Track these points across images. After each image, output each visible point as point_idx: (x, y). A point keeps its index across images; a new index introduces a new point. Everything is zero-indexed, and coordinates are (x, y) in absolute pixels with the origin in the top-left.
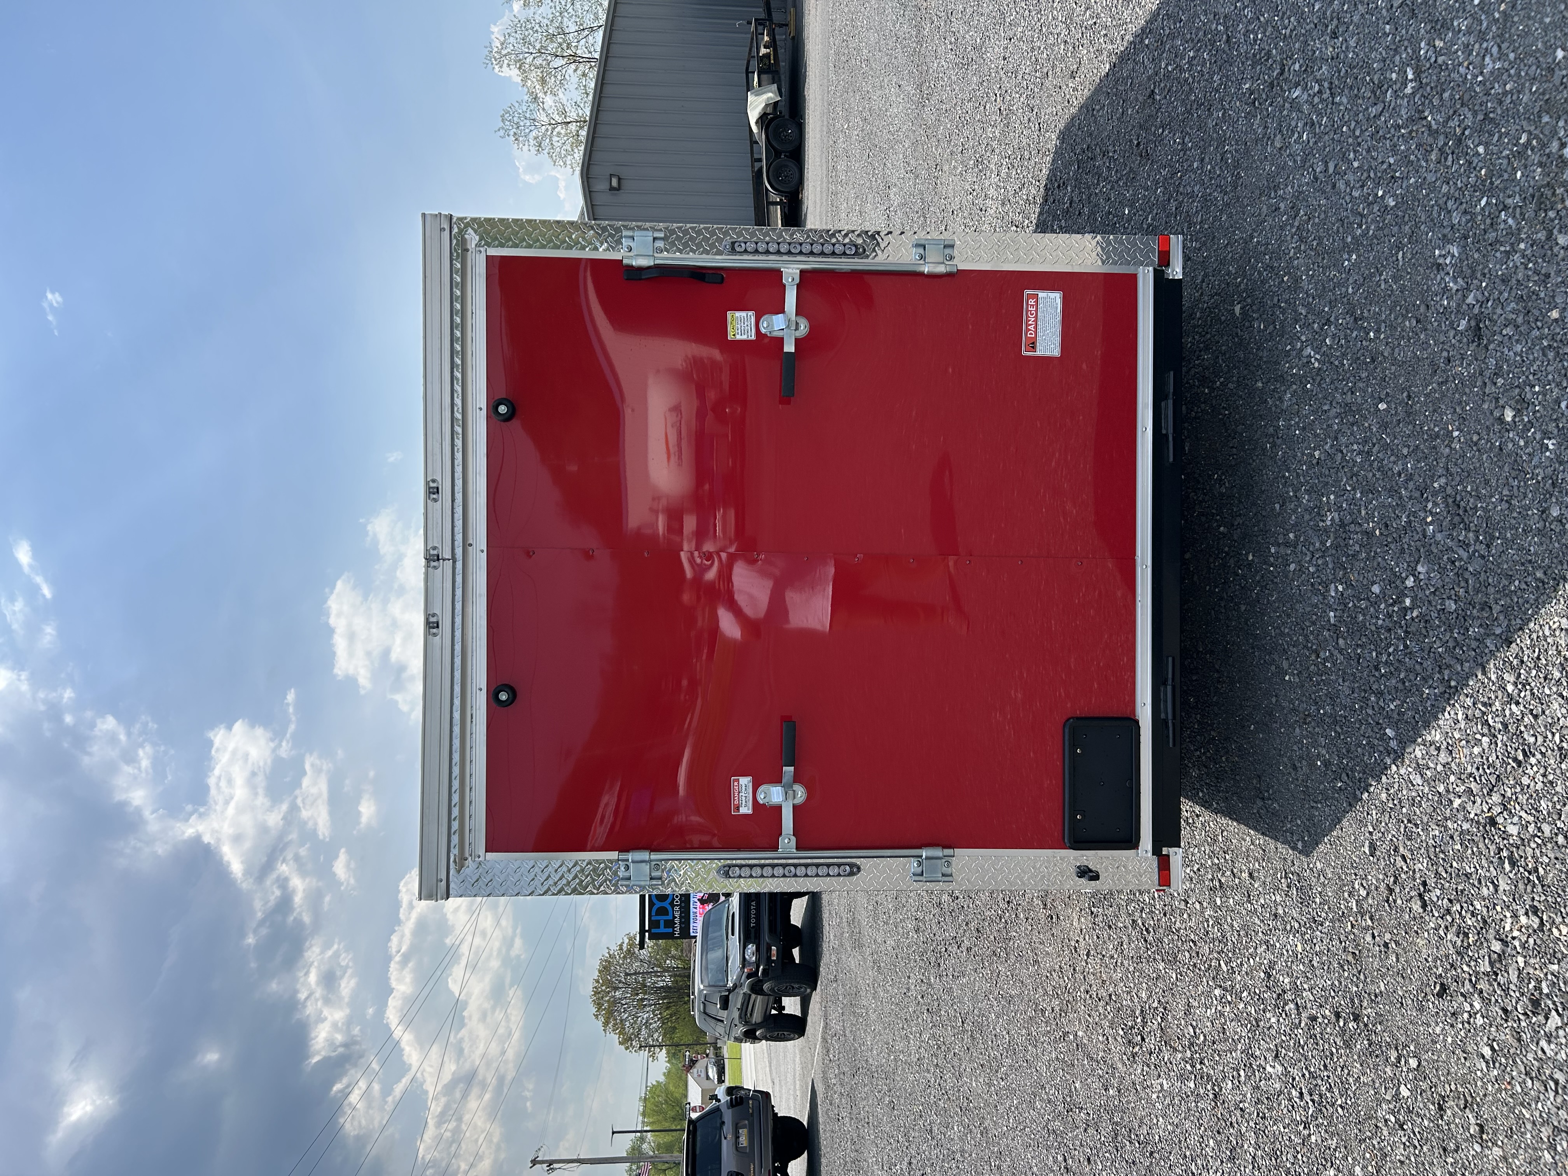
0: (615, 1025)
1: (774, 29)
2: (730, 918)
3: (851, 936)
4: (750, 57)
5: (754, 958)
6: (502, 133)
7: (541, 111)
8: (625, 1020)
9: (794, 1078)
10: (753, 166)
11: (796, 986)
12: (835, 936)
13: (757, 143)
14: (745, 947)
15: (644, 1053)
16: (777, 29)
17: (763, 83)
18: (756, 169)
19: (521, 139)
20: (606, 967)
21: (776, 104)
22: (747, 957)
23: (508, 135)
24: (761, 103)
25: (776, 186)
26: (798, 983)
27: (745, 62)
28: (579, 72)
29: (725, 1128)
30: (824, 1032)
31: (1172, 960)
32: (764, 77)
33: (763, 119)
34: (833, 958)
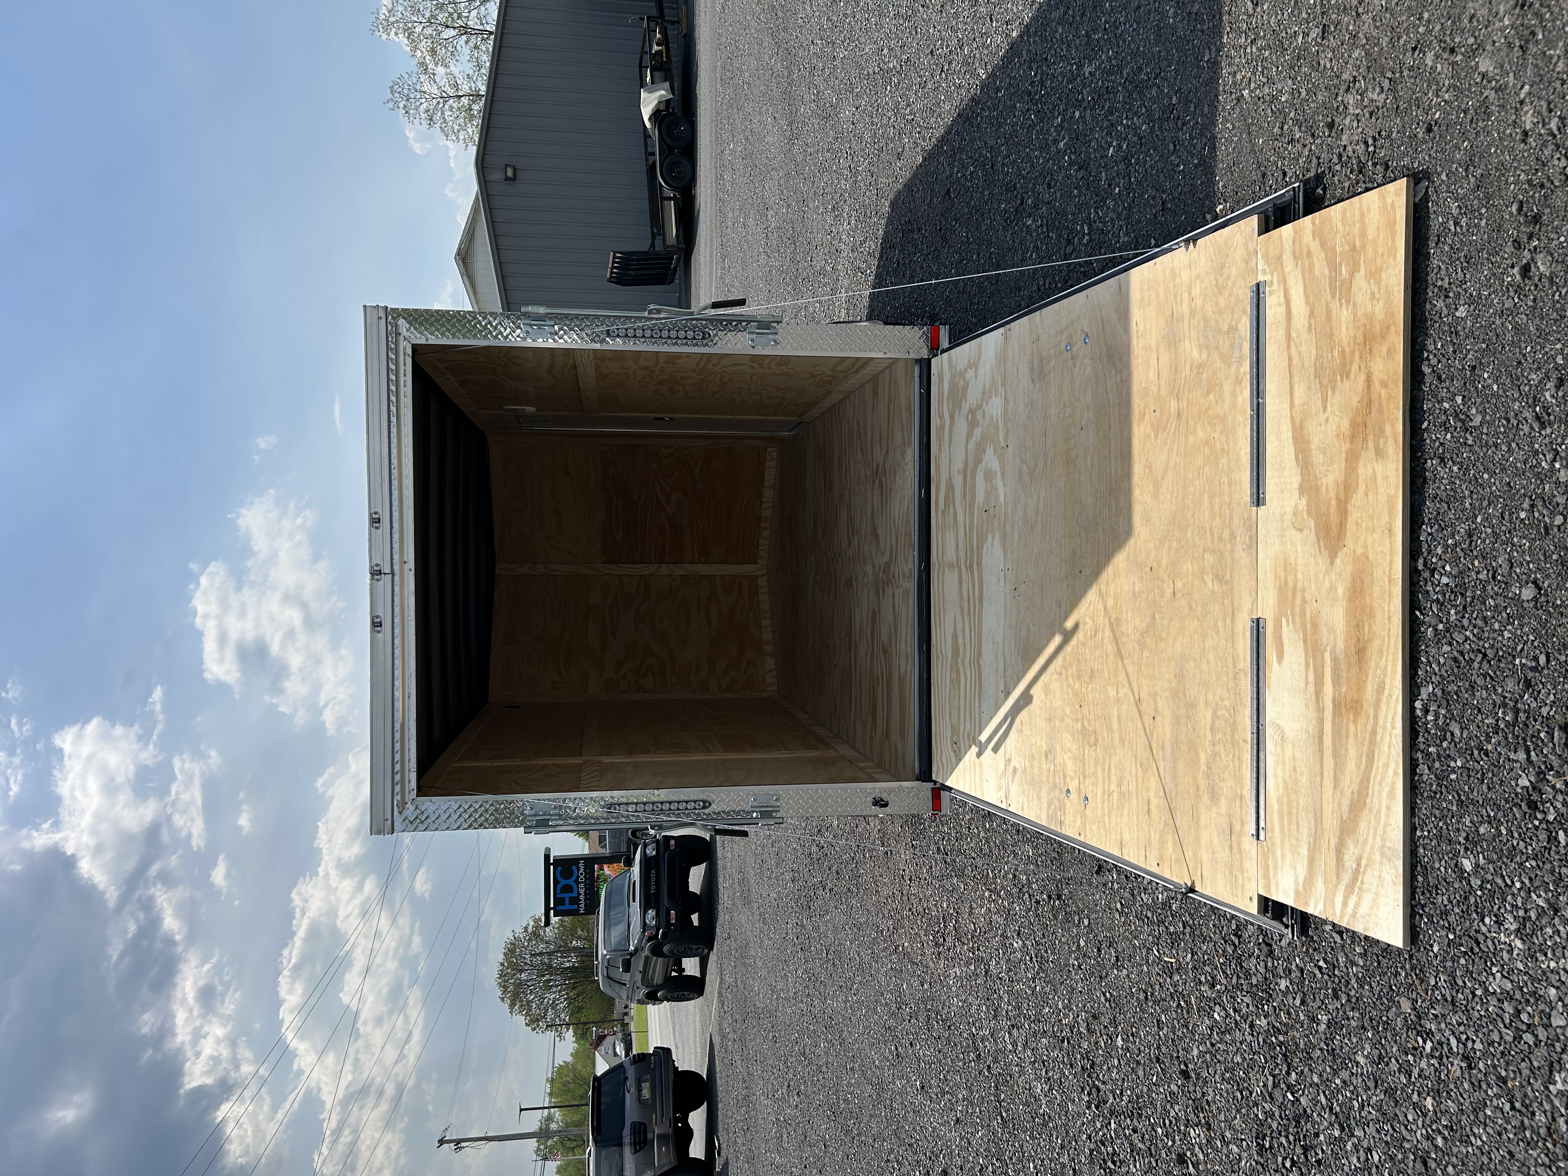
0: (521, 1006)
1: (666, 27)
2: (632, 887)
3: (741, 895)
4: (644, 52)
5: (654, 922)
6: (391, 105)
7: (432, 82)
8: (531, 1001)
9: (695, 1037)
10: (647, 160)
11: (694, 947)
12: (728, 897)
13: (650, 137)
14: (645, 912)
15: (550, 1034)
16: (669, 26)
17: (656, 80)
18: (650, 162)
19: (411, 111)
20: (512, 950)
21: (668, 102)
22: (647, 921)
23: (398, 107)
24: (653, 100)
25: (671, 182)
26: (696, 944)
27: (639, 56)
28: (471, 44)
29: (628, 1083)
30: (720, 988)
31: (961, 875)
32: (657, 74)
33: (656, 116)
34: (727, 917)
